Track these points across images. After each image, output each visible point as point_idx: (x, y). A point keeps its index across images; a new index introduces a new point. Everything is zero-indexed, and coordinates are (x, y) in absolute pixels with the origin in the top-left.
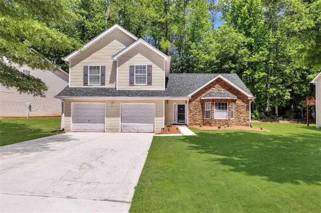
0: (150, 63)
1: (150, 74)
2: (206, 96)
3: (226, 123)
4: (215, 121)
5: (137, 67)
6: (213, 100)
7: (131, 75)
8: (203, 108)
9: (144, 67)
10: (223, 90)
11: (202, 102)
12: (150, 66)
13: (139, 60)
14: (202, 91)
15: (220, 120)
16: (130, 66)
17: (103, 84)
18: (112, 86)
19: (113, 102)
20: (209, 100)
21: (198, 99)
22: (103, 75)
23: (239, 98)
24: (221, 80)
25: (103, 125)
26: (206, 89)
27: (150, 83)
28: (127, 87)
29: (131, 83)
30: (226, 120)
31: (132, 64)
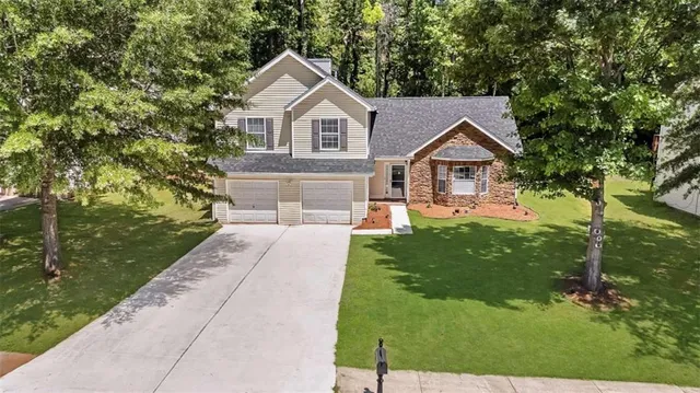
0: (345, 116)
1: (344, 133)
2: (439, 154)
3: (473, 201)
4: (454, 197)
5: (323, 122)
6: (451, 164)
7: (315, 133)
8: (434, 174)
9: (335, 122)
10: (470, 144)
11: (434, 165)
12: (344, 121)
13: (327, 110)
14: (434, 146)
15: (462, 197)
16: (313, 121)
17: (271, 147)
18: (284, 150)
19: (290, 180)
20: (443, 163)
21: (427, 159)
22: (270, 132)
23: (499, 157)
24: (469, 125)
25: (275, 212)
26: (441, 141)
27: (344, 148)
28: (309, 154)
29: (315, 148)
30: (473, 197)
31: (316, 118)
